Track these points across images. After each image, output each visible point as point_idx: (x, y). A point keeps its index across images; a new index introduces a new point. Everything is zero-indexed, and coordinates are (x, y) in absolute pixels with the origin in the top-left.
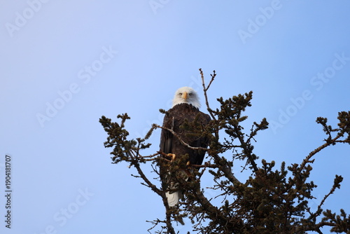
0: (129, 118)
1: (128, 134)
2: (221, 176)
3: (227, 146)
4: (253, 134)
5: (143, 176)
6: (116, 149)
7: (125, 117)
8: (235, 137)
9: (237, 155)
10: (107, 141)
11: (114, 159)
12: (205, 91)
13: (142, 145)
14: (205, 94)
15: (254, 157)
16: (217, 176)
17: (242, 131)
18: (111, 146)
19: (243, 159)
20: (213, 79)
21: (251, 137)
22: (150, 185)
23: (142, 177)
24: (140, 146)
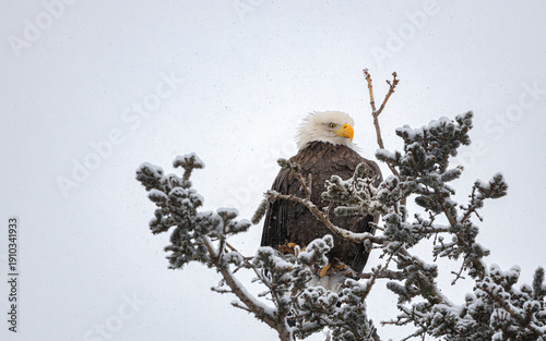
0: (200, 166)
1: (199, 203)
2: (414, 295)
3: (420, 232)
4: (476, 204)
5: (236, 290)
6: (175, 238)
7: (190, 164)
8: (437, 210)
9: (443, 248)
10: (155, 218)
11: (173, 260)
12: (375, 115)
13: (232, 227)
14: (376, 123)
15: (480, 252)
16: (405, 295)
17: (452, 199)
18: (165, 229)
19: (456, 257)
20: (391, 91)
21: (471, 209)
22: (252, 307)
23: (233, 292)
24: (227, 229)
